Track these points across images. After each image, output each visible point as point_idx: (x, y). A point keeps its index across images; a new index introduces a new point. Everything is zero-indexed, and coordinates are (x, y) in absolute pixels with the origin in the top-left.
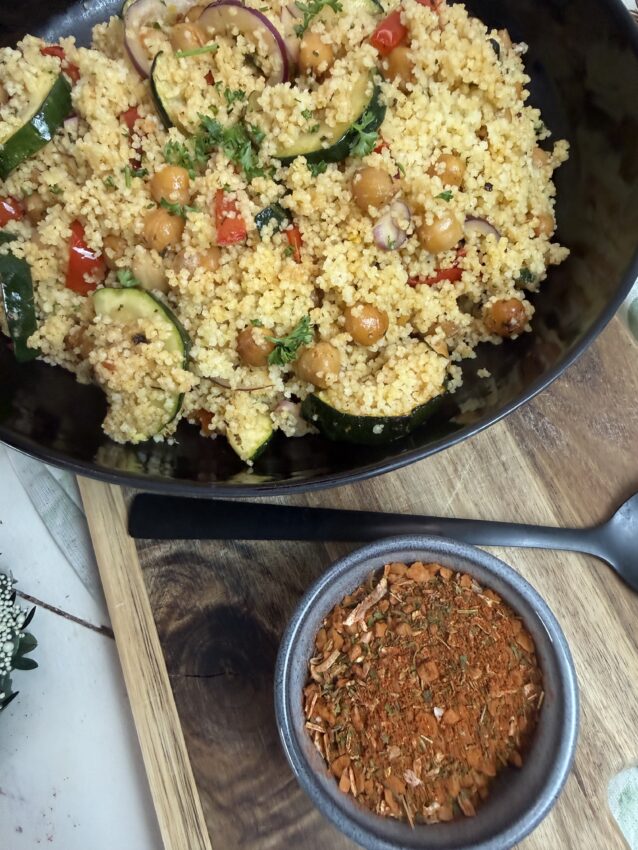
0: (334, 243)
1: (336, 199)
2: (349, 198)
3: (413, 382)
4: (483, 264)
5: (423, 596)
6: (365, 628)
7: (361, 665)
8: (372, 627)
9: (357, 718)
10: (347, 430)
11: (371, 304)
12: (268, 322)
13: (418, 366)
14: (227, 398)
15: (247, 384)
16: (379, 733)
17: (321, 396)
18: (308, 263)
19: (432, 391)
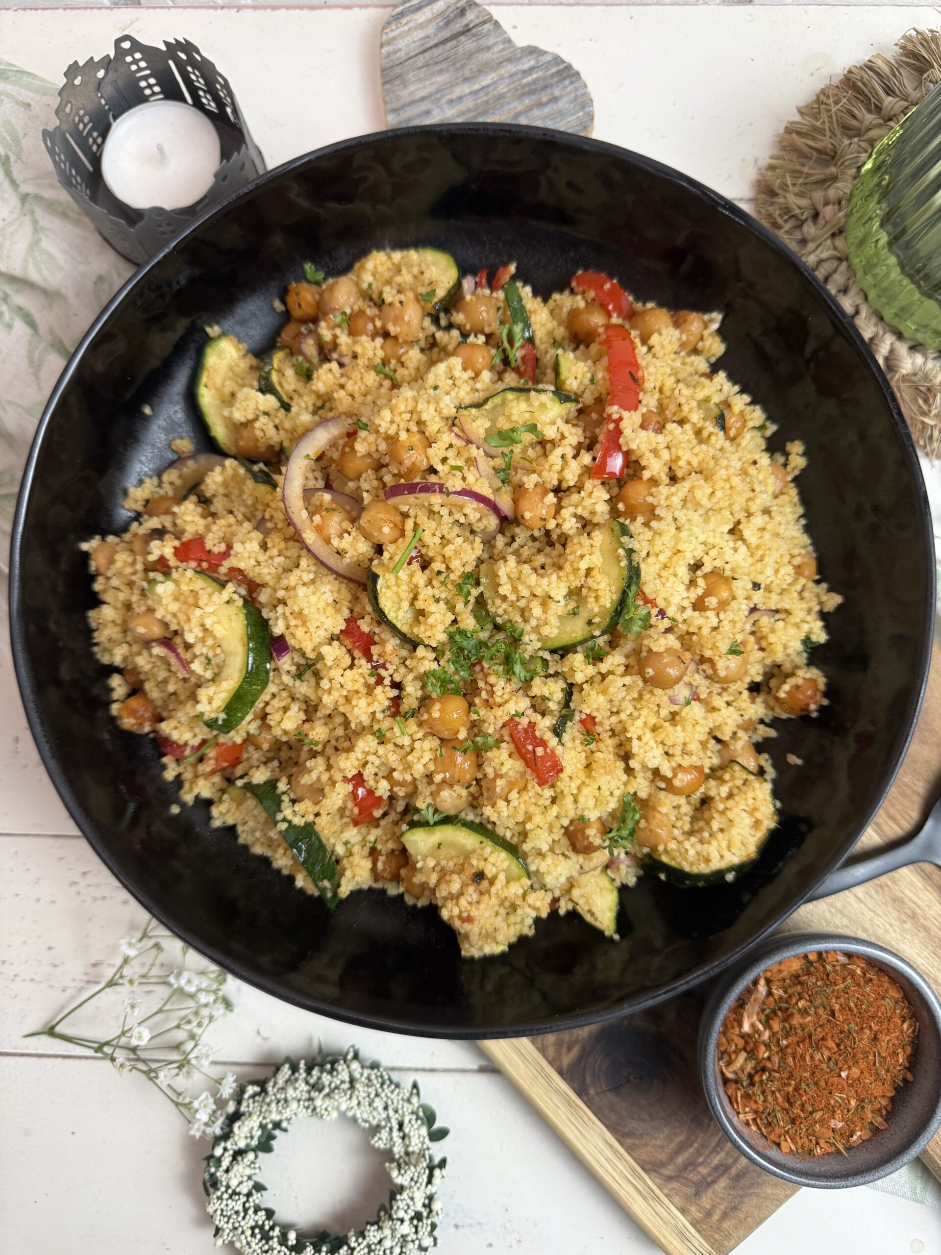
5: (801, 983)
6: (761, 1027)
7: (769, 1059)
8: (767, 1025)
9: (780, 1100)
16: (803, 1105)
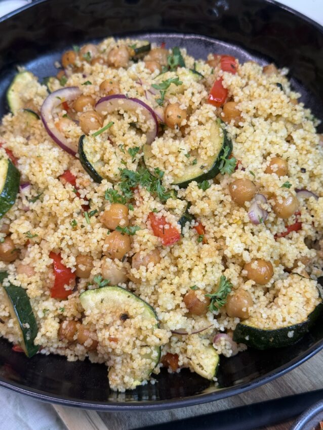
0: (226, 227)
1: (221, 202)
2: (230, 199)
3: (302, 299)
4: (313, 216)
10: (271, 340)
11: (260, 259)
12: (201, 285)
13: (301, 289)
14: (184, 342)
15: (197, 328)
17: (247, 323)
18: (212, 243)
19: (315, 302)
